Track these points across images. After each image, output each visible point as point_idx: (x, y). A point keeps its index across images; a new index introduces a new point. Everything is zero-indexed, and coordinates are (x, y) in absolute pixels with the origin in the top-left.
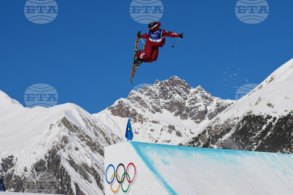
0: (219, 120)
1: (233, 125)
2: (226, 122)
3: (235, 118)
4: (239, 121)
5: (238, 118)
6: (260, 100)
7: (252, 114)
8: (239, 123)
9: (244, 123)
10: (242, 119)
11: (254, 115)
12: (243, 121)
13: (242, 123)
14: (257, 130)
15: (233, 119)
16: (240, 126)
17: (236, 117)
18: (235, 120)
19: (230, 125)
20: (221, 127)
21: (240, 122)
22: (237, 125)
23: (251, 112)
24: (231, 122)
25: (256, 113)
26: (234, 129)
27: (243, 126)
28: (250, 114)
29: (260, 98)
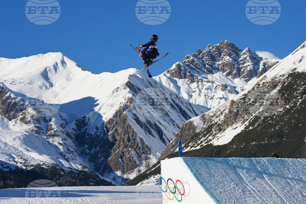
0: (266, 78)
1: (279, 82)
2: (273, 79)
3: (280, 76)
4: (284, 78)
5: (284, 75)
6: (303, 58)
7: (297, 71)
8: (284, 80)
9: (289, 80)
10: (287, 76)
11: (298, 72)
12: (288, 78)
13: (287, 80)
14: (301, 85)
15: (279, 76)
16: (285, 82)
17: (282, 74)
18: (280, 77)
19: (277, 82)
20: (268, 83)
21: (286, 78)
22: (283, 81)
23: (295, 69)
24: (277, 79)
25: (300, 70)
26: (280, 85)
27: (288, 82)
28: (294, 71)
29: (302, 57)
